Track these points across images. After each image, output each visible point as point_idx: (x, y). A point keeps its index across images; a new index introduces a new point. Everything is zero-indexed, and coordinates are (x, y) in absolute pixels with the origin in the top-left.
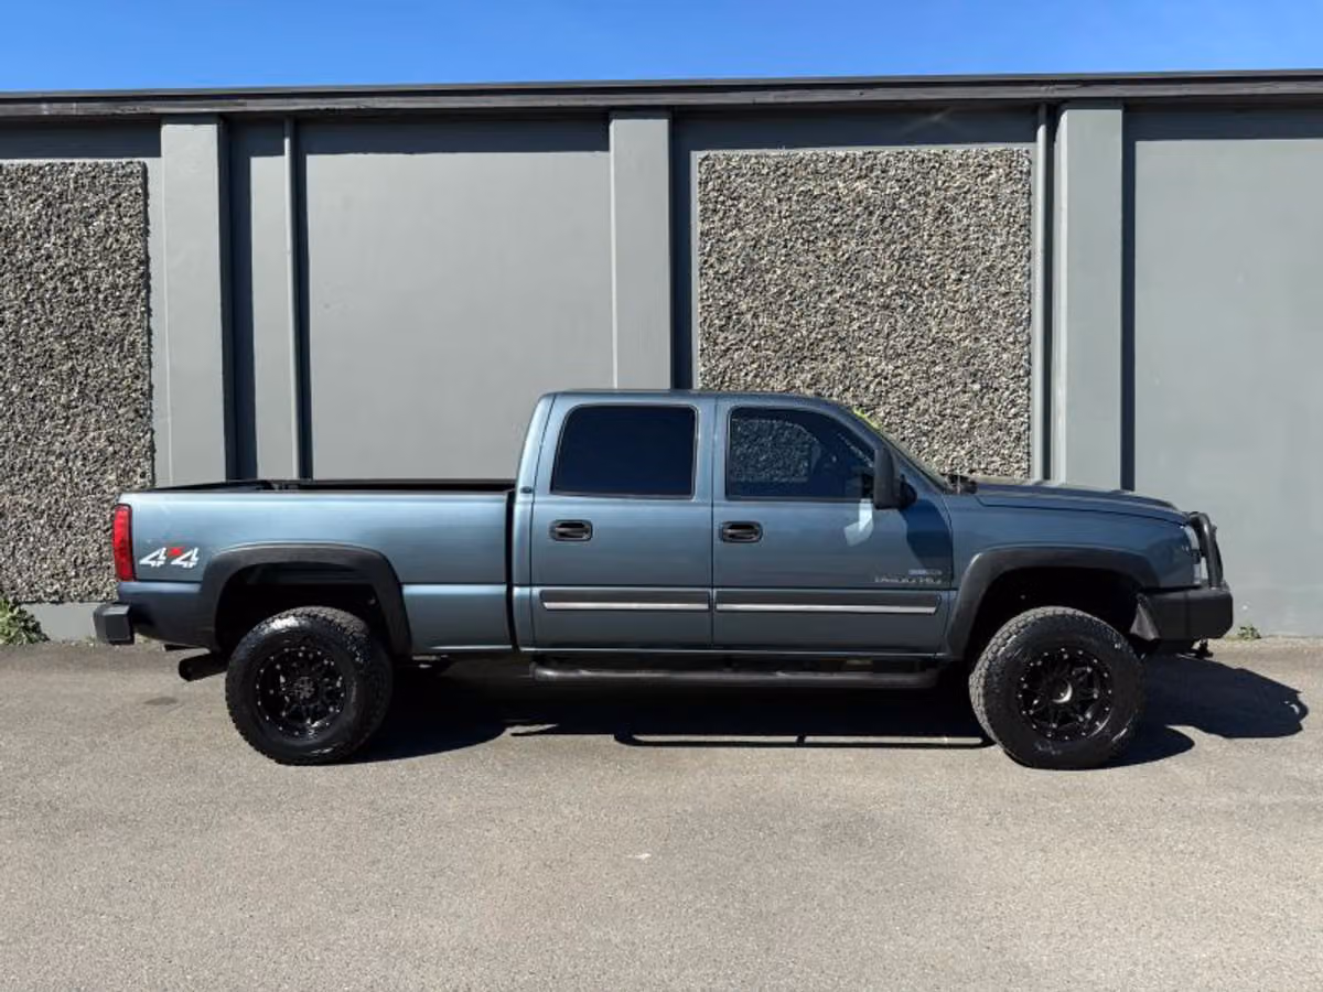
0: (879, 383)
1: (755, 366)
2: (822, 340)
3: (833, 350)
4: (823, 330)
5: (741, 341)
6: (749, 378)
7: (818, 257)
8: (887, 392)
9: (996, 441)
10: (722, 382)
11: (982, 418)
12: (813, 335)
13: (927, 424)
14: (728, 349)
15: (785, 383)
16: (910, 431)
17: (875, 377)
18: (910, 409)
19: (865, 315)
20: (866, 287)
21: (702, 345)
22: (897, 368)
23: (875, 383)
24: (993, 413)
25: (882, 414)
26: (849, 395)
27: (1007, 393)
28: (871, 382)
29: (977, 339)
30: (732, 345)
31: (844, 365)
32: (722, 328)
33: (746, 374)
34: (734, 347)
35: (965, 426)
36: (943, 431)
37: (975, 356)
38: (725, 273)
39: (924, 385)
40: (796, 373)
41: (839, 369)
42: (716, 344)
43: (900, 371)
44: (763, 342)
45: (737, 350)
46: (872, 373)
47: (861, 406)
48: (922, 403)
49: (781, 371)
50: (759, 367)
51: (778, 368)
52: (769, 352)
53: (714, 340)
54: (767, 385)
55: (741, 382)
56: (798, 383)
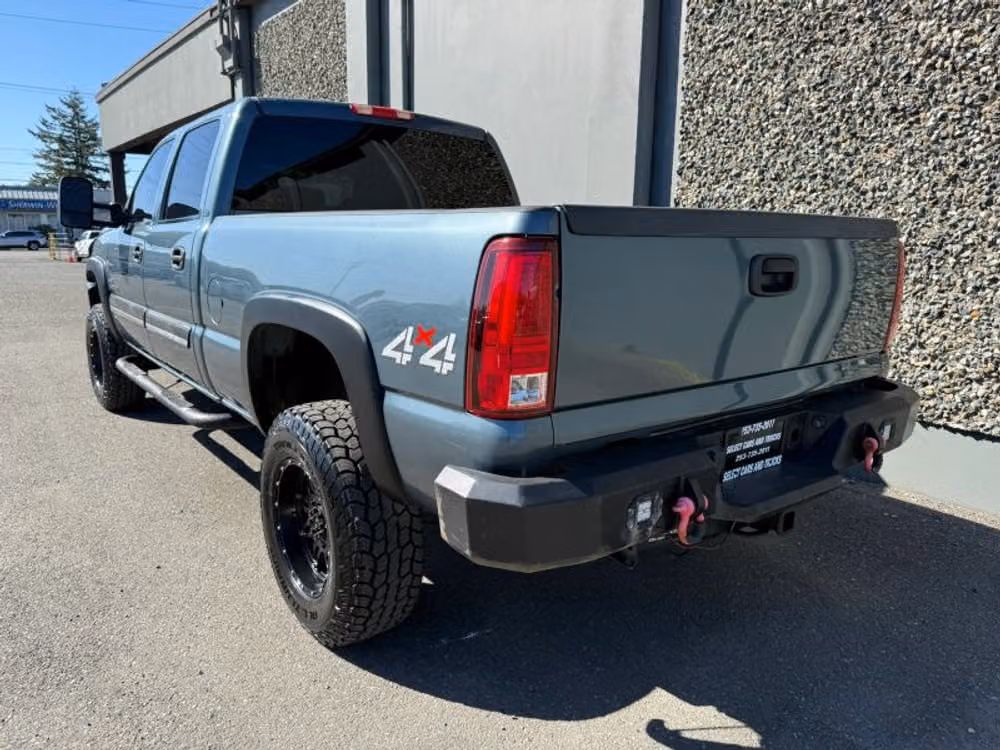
0: (932, 67)
1: (745, 67)
3: (861, 20)
5: (732, 32)
6: (738, 86)
8: (946, 81)
10: (705, 97)
14: (715, 48)
15: (782, 86)
16: (979, 147)
17: (925, 57)
18: (986, 108)
21: (687, 48)
22: (971, 33)
23: (923, 68)
25: (930, 123)
26: (877, 93)
28: (917, 66)
30: (721, 40)
31: (873, 45)
32: (711, 20)
33: (735, 82)
34: (722, 44)
40: (801, 68)
41: (865, 52)
42: (702, 44)
43: (976, 39)
44: (759, 29)
45: (726, 47)
46: (920, 50)
47: (894, 110)
49: (780, 71)
50: (751, 67)
51: (776, 64)
52: (767, 43)
53: (701, 38)
54: (760, 93)
55: (728, 94)
56: (802, 84)
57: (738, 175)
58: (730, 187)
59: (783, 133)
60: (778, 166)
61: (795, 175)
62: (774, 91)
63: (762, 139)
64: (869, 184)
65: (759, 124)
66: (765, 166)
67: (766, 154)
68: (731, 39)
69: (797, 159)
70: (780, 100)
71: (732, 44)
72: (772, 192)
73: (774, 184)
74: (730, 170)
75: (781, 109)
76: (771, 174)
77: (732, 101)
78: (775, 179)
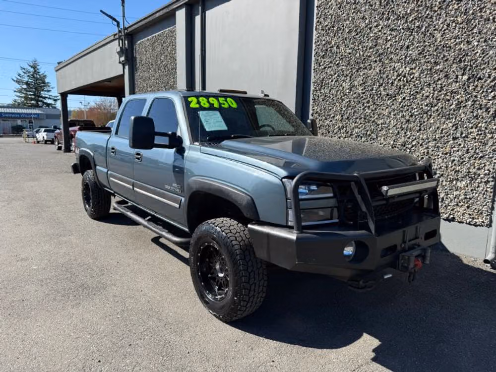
0: (400, 80)
1: (336, 75)
2: (370, 56)
3: (376, 61)
4: (371, 50)
5: (331, 62)
6: (333, 83)
7: (372, 6)
8: (404, 86)
9: (476, 117)
10: (321, 86)
11: (466, 101)
12: (366, 54)
13: (427, 105)
14: (325, 68)
15: (349, 84)
16: (416, 110)
17: (397, 76)
18: (418, 96)
19: (395, 37)
20: (397, 19)
21: (314, 67)
22: (412, 69)
23: (397, 80)
24: (476, 96)
25: (400, 100)
26: (382, 89)
27: (489, 80)
28: (395, 80)
29: (469, 43)
30: (327, 65)
31: (380, 71)
32: (323, 57)
33: (332, 81)
34: (327, 66)
35: (453, 106)
36: (437, 110)
37: (467, 55)
38: (327, 26)
39: (428, 79)
40: (356, 77)
41: (377, 73)
42: (320, 66)
43: (414, 71)
44: (341, 62)
45: (329, 67)
46: (396, 74)
47: (388, 95)
48: (425, 92)
49: (348, 78)
50: (338, 76)
51: (347, 75)
52: (343, 67)
53: (320, 64)
54: (341, 86)
55: (330, 85)
56: (356, 83)
57: (334, 117)
58: (331, 121)
59: (350, 101)
60: (348, 114)
61: (354, 117)
62: (346, 85)
63: (342, 103)
64: (380, 122)
65: (341, 98)
66: (344, 114)
67: (344, 109)
68: (330, 65)
69: (355, 112)
70: (348, 89)
71: (331, 67)
72: (346, 124)
73: (347, 120)
74: (331, 115)
75: (349, 92)
76: (345, 117)
77: (331, 89)
78: (347, 119)
